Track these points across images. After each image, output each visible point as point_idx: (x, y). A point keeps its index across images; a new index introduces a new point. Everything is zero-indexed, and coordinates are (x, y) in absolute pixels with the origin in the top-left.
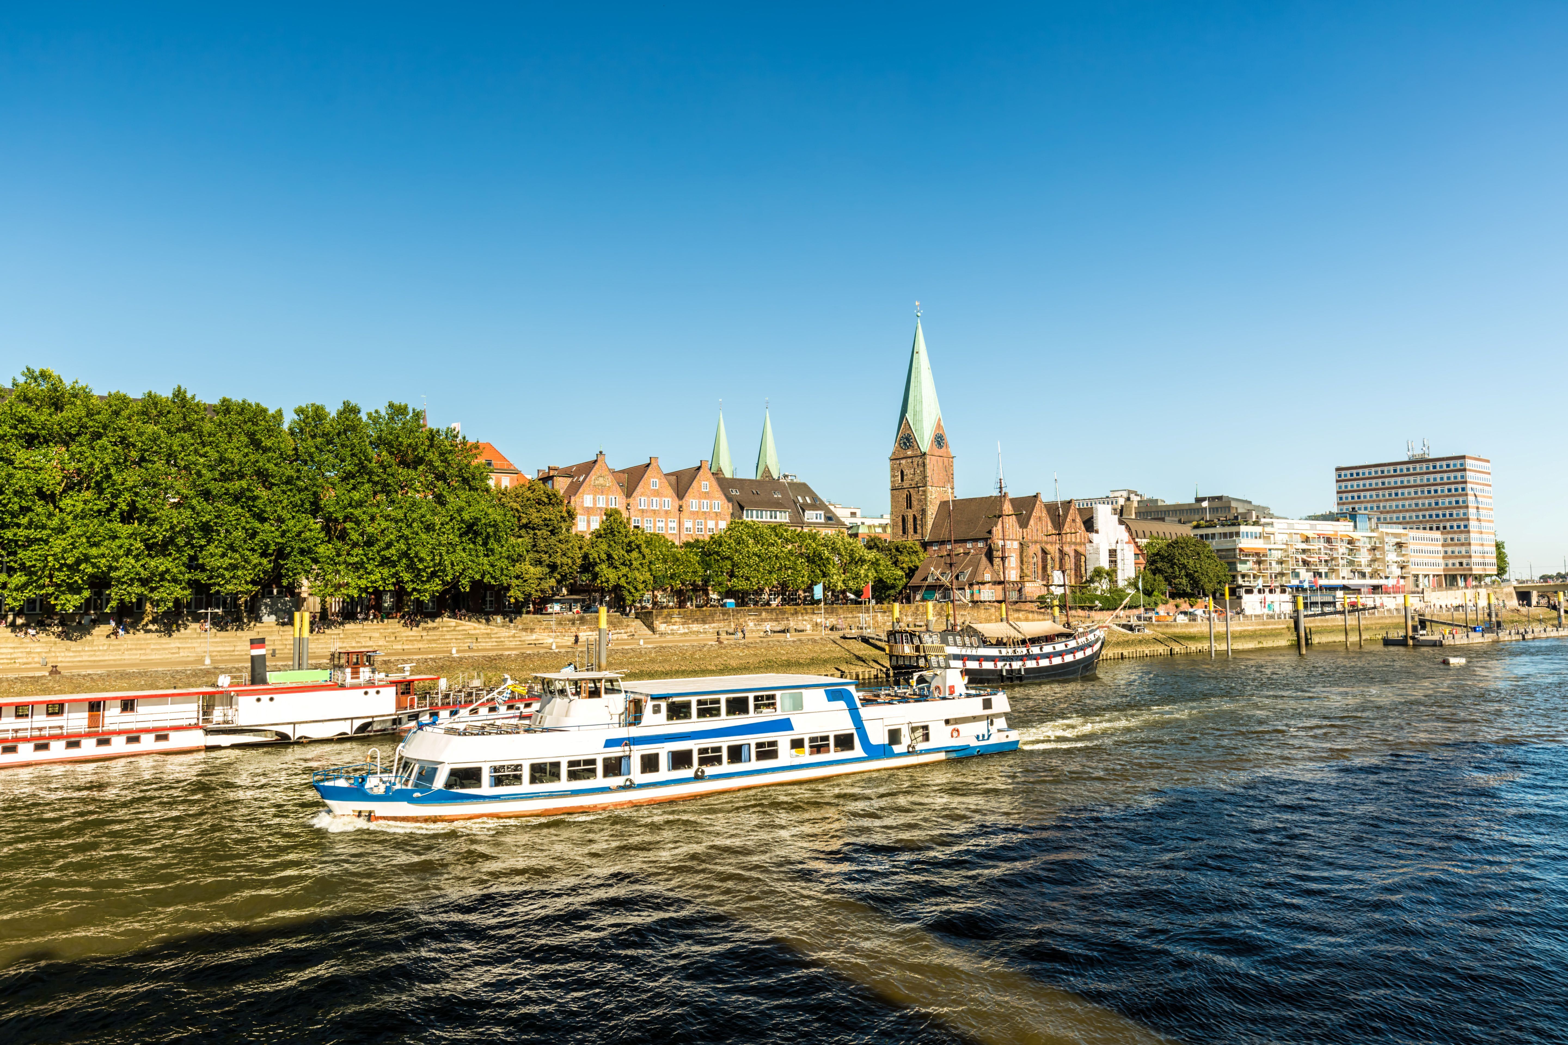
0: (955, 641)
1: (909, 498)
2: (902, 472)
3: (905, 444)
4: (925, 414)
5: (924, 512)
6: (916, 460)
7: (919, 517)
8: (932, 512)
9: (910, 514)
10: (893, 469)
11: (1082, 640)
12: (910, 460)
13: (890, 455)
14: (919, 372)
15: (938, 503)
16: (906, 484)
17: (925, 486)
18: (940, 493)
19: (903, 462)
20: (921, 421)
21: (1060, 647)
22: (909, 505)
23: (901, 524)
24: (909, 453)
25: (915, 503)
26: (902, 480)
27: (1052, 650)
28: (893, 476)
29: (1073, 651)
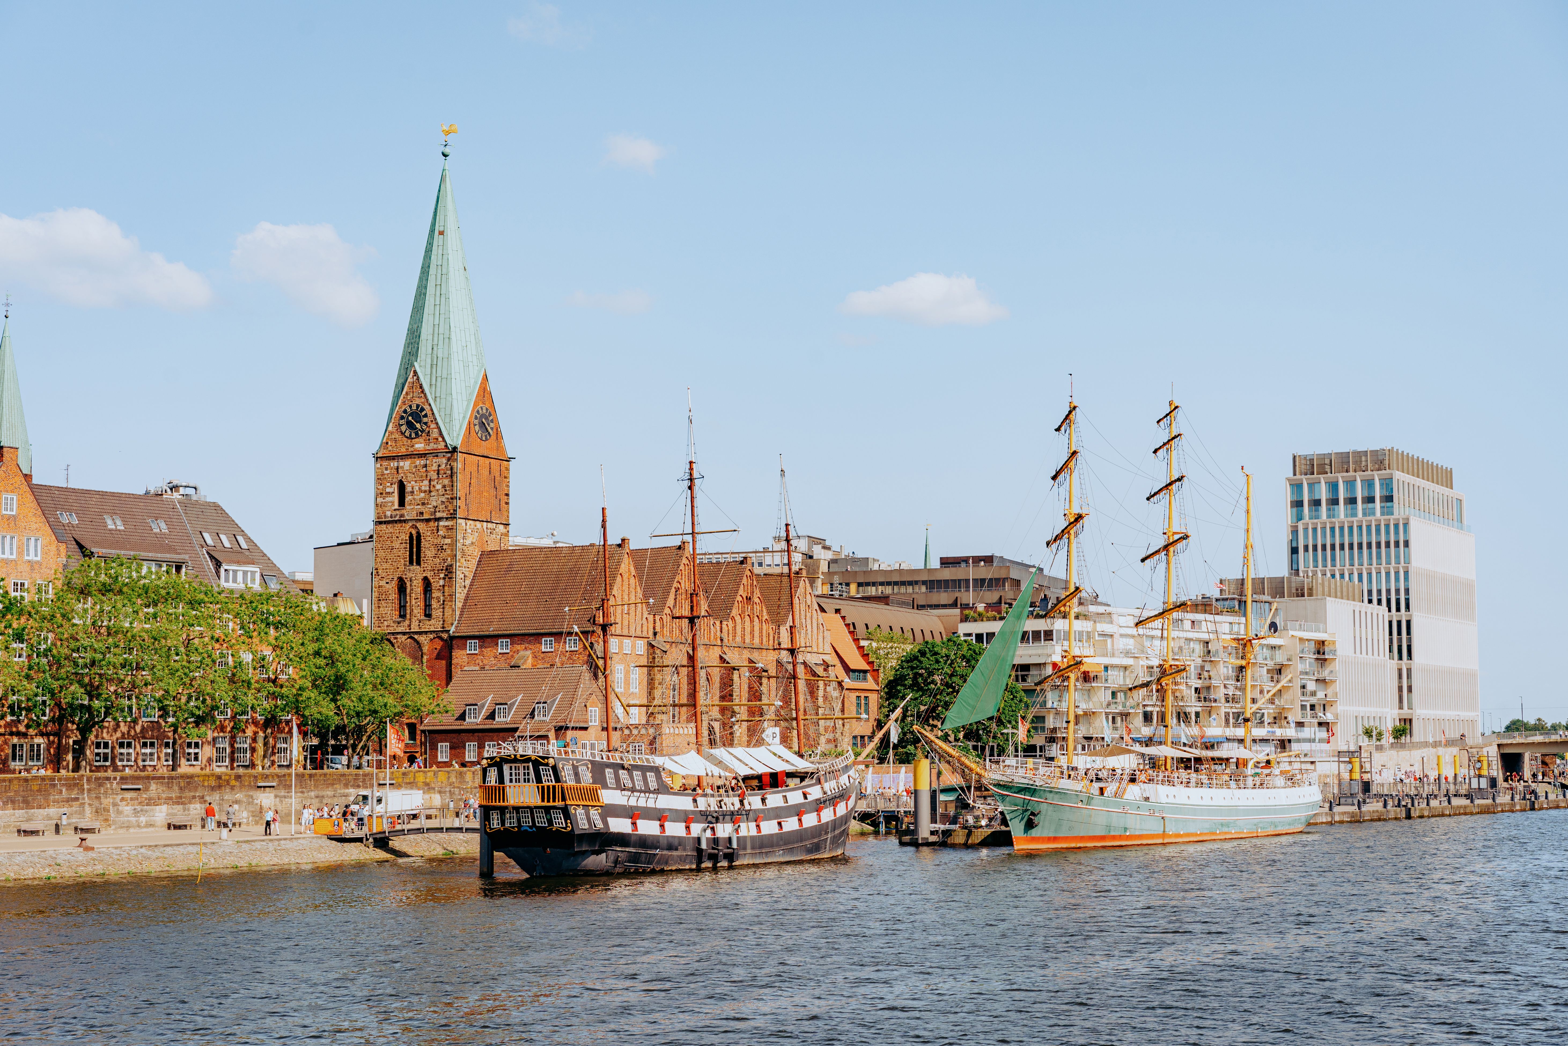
0: (617, 778)
1: (415, 545)
2: (402, 487)
3: (410, 425)
4: (456, 366)
5: (449, 572)
6: (434, 463)
7: (437, 583)
8: (465, 570)
9: (415, 576)
10: (380, 479)
11: (830, 786)
12: (420, 462)
13: (375, 447)
14: (445, 275)
15: (477, 553)
16: (410, 512)
17: (453, 517)
18: (481, 533)
19: (406, 464)
20: (448, 379)
21: (795, 798)
22: (415, 555)
23: (394, 596)
24: (420, 445)
25: (428, 552)
26: (402, 503)
27: (781, 803)
28: (380, 494)
29: (818, 806)
